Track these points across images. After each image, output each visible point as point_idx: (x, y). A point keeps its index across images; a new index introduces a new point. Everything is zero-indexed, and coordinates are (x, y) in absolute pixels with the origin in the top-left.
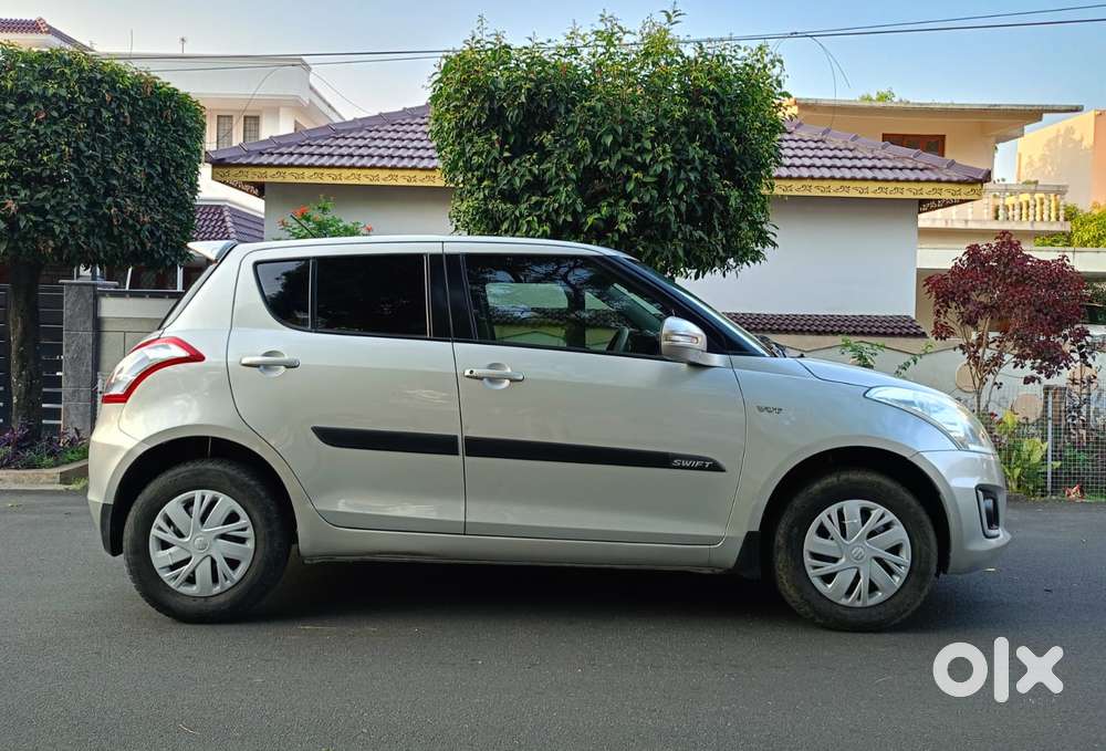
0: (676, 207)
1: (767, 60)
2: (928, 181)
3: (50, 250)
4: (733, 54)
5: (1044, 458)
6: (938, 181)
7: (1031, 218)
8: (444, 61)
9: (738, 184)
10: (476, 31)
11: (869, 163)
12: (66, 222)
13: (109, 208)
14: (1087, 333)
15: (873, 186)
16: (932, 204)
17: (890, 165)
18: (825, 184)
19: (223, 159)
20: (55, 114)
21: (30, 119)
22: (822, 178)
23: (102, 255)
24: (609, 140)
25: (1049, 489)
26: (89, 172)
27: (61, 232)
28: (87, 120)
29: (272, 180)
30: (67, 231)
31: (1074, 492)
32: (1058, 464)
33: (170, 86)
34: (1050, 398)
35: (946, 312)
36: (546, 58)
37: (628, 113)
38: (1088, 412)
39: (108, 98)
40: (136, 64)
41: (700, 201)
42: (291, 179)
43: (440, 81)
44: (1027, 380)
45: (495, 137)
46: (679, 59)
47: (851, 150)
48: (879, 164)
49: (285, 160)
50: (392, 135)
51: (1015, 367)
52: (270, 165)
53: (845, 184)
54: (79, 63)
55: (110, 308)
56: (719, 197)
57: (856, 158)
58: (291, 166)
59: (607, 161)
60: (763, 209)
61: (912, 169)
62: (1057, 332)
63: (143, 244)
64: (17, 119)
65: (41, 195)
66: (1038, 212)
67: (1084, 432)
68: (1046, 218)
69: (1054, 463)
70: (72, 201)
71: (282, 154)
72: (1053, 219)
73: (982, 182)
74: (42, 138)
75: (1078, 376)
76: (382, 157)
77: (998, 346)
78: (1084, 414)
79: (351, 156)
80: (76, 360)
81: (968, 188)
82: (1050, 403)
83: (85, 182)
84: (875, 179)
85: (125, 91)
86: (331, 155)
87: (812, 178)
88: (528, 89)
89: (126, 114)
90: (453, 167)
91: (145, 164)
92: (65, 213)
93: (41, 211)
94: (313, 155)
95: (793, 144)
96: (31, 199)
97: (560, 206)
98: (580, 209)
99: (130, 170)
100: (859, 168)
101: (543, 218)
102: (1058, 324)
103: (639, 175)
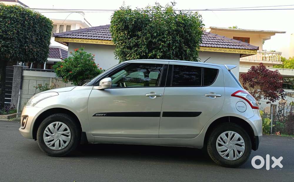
0: (173, 53)
1: (198, 16)
2: (242, 49)
3: (9, 57)
4: (190, 14)
5: (270, 124)
6: (245, 49)
7: (272, 60)
8: (114, 13)
9: (190, 47)
10: (123, 5)
11: (227, 44)
12: (14, 50)
13: (26, 47)
14: (283, 91)
15: (228, 50)
16: (244, 55)
17: (232, 44)
18: (215, 49)
19: (58, 36)
20: (13, 22)
21: (6, 23)
22: (214, 47)
23: (23, 59)
24: (155, 34)
25: (271, 132)
26: (21, 37)
27: (12, 52)
28: (21, 24)
29: (70, 42)
30: (14, 52)
31: (278, 133)
32: (274, 125)
33: (44, 16)
34: (272, 108)
35: (246, 84)
36: (140, 13)
37: (161, 28)
38: (284, 112)
39: (27, 18)
40: (35, 10)
41: (179, 51)
42: (75, 42)
43: (113, 18)
44: (268, 103)
45: (126, 32)
46: (175, 14)
47: (223, 40)
48: (230, 44)
49: (74, 37)
50: (103, 31)
51: (264, 99)
52: (70, 38)
53: (221, 49)
54: (20, 9)
55: (26, 73)
56: (184, 50)
57: (224, 42)
58: (75, 38)
59: (155, 40)
60: (197, 54)
61: (238, 46)
62: (276, 90)
63: (34, 57)
64: (3, 23)
65: (8, 43)
66: (274, 59)
67: (282, 117)
68: (276, 61)
69: (273, 125)
70: (16, 44)
71: (73, 35)
72: (278, 61)
73: (256, 50)
74: (9, 28)
75: (281, 102)
76: (99, 37)
77: (260, 93)
78: (283, 112)
79: (91, 36)
80: (16, 87)
81: (253, 51)
82: (272, 109)
83: (19, 40)
84: (228, 48)
85: (32, 17)
86: (86, 36)
87: (212, 47)
88: (135, 20)
89: (32, 23)
90: (115, 40)
91: (36, 36)
92: (13, 48)
93: (7, 47)
94: (81, 36)
95: (207, 38)
96: (5, 44)
97: (142, 51)
98: (147, 52)
99: (32, 37)
100: (224, 45)
101: (138, 54)
102: (276, 88)
103: (163, 44)
